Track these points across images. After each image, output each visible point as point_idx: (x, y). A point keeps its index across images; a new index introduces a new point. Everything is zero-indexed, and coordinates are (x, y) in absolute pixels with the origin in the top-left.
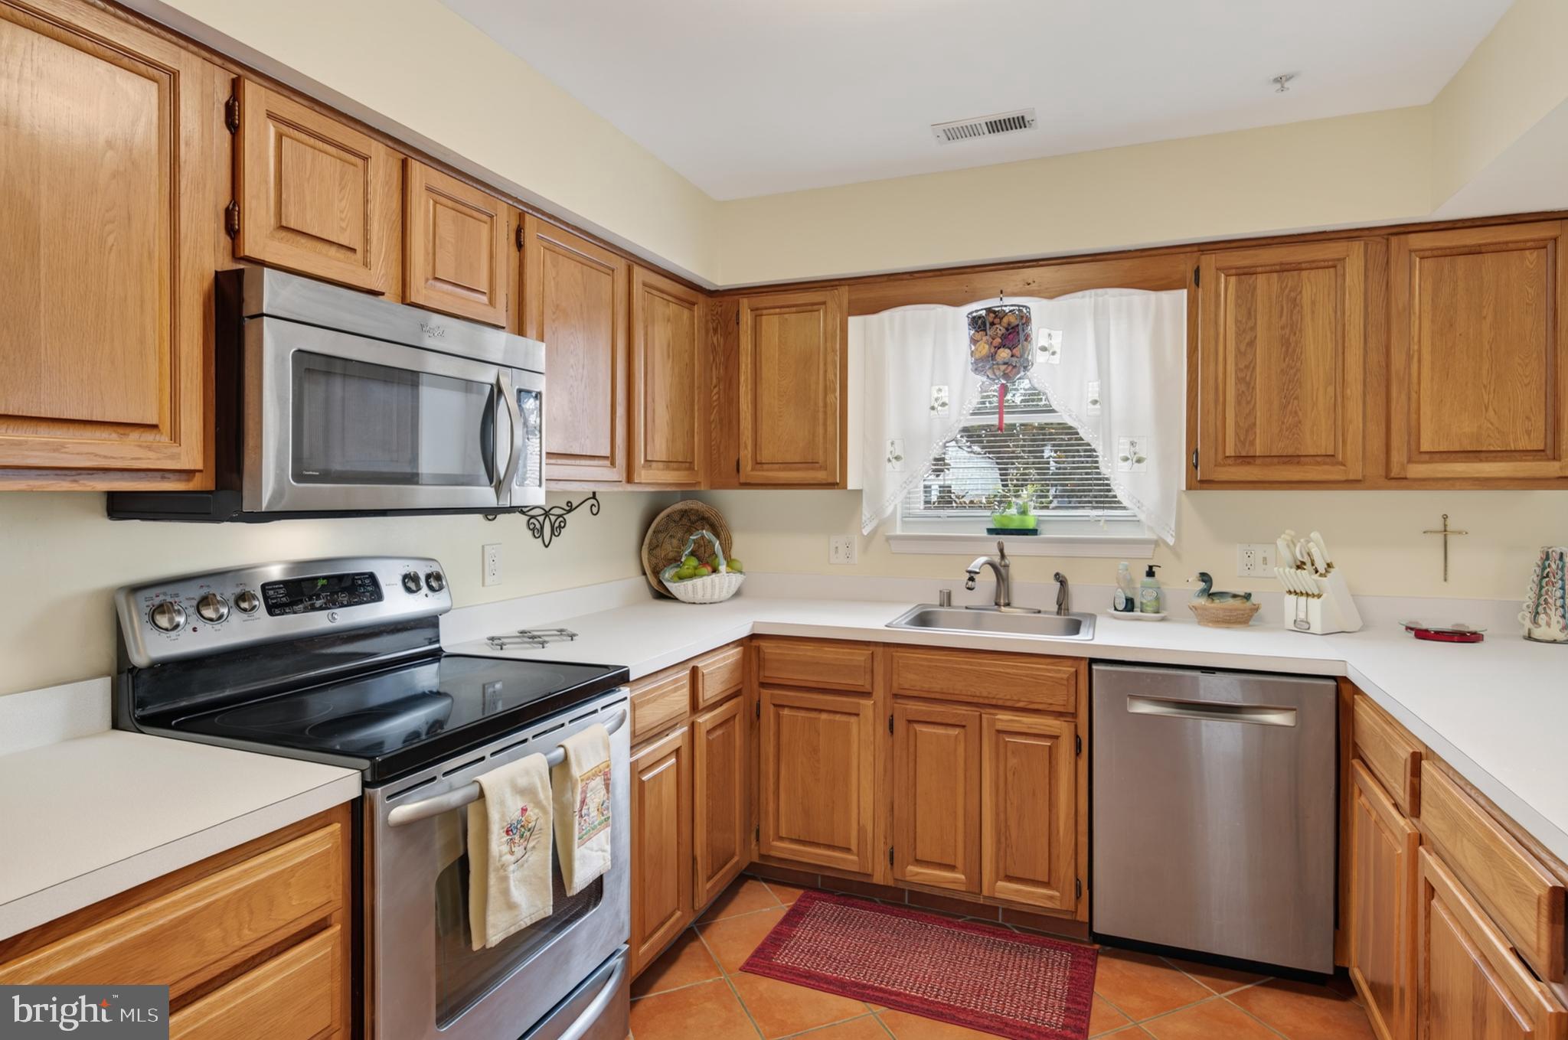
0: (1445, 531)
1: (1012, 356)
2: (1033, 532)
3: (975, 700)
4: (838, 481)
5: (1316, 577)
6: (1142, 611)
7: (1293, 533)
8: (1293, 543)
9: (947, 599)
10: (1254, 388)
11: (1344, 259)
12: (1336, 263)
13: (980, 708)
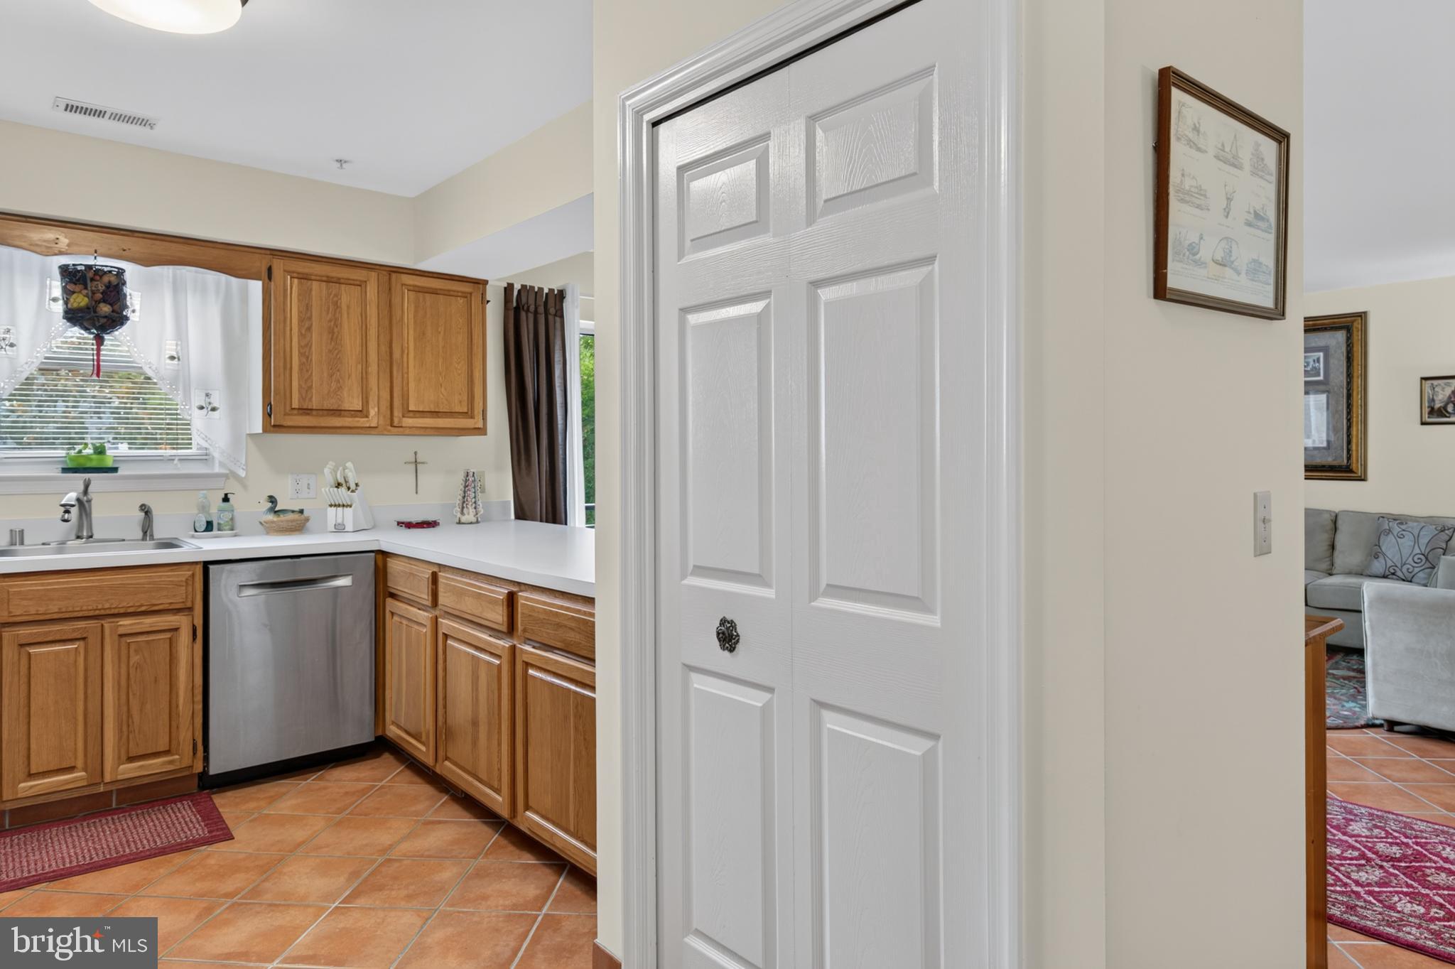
0: (416, 461)
3: (97, 613)
5: (349, 492)
6: (219, 530)
7: (334, 464)
8: (335, 471)
9: (18, 536)
10: (311, 360)
11: (366, 282)
12: (361, 284)
13: (101, 619)
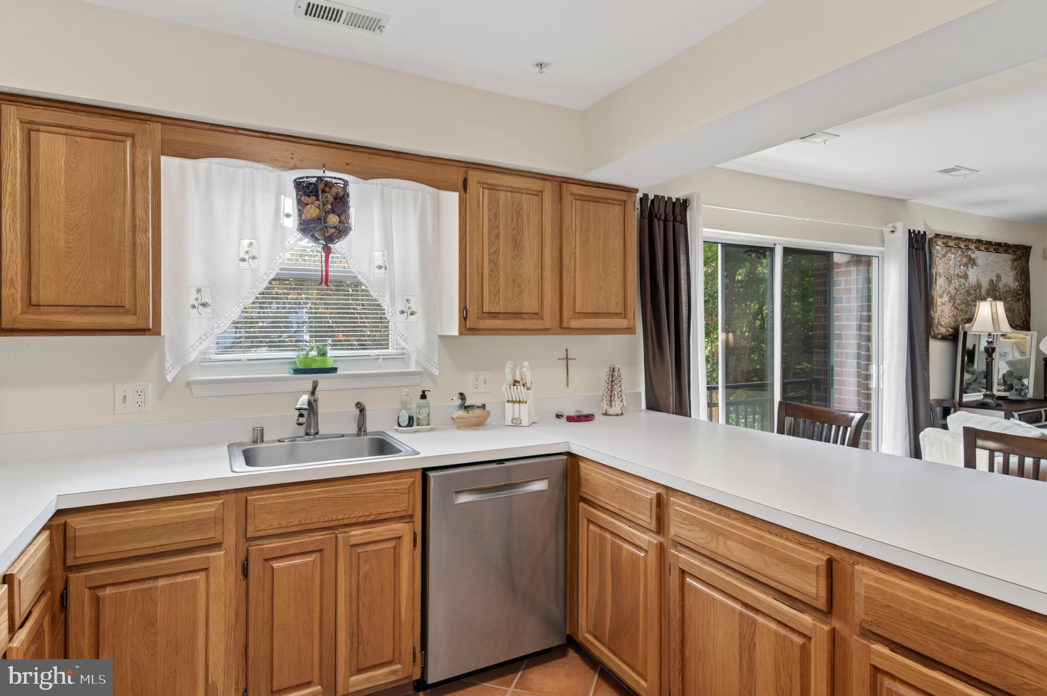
0: (567, 358)
1: (340, 222)
2: (334, 370)
3: (332, 524)
4: (151, 327)
5: (525, 389)
6: (418, 425)
8: (513, 369)
9: (259, 436)
10: (499, 266)
11: (542, 192)
12: (539, 193)
13: (335, 530)
